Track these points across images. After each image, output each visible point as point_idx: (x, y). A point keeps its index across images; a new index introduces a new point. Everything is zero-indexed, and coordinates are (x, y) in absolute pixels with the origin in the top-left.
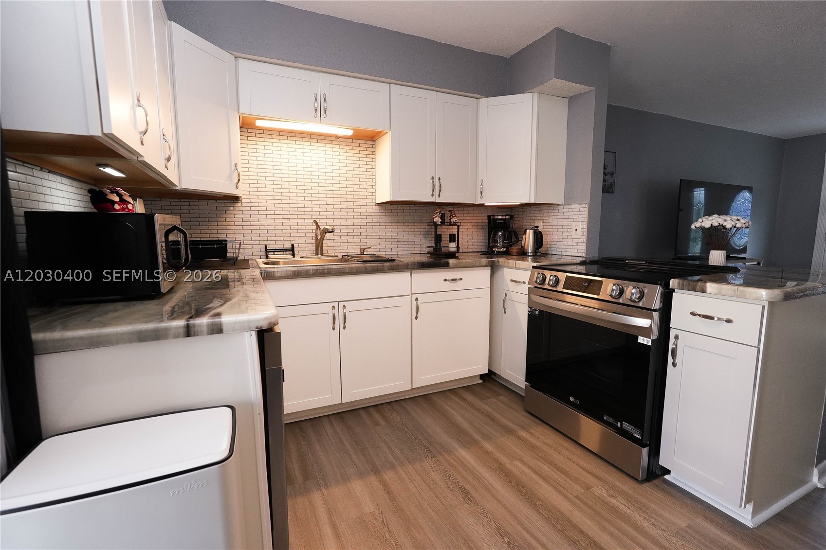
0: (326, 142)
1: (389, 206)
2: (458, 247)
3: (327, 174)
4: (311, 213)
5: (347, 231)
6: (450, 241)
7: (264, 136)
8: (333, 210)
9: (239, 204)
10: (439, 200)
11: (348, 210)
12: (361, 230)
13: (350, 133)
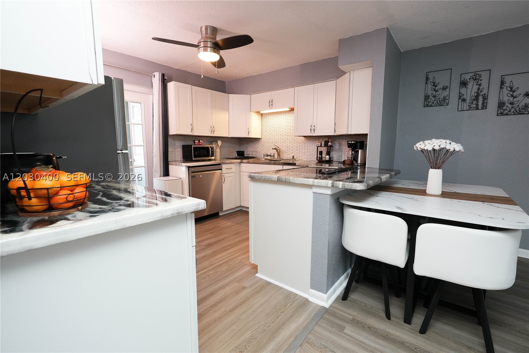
0: (286, 113)
1: (309, 138)
2: (330, 158)
3: (286, 126)
4: (280, 142)
5: (292, 149)
6: (327, 155)
7: (268, 115)
8: (287, 140)
9: (261, 139)
10: (314, 135)
11: (293, 140)
12: (297, 149)
13: (288, 109)
